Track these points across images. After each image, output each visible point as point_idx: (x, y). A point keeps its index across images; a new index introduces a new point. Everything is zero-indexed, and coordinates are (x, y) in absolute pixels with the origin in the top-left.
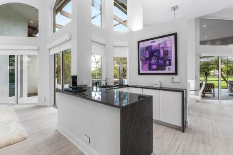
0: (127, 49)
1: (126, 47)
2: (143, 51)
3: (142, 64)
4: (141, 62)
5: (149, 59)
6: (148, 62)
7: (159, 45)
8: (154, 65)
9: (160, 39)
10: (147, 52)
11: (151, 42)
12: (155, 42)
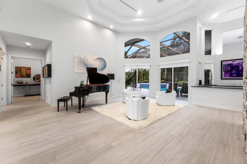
0: (213, 65)
1: (211, 63)
2: (225, 66)
3: (224, 73)
4: (223, 73)
5: (231, 71)
6: (229, 72)
7: (239, 63)
8: (234, 74)
9: (239, 60)
10: (229, 67)
11: (232, 62)
12: (235, 62)
